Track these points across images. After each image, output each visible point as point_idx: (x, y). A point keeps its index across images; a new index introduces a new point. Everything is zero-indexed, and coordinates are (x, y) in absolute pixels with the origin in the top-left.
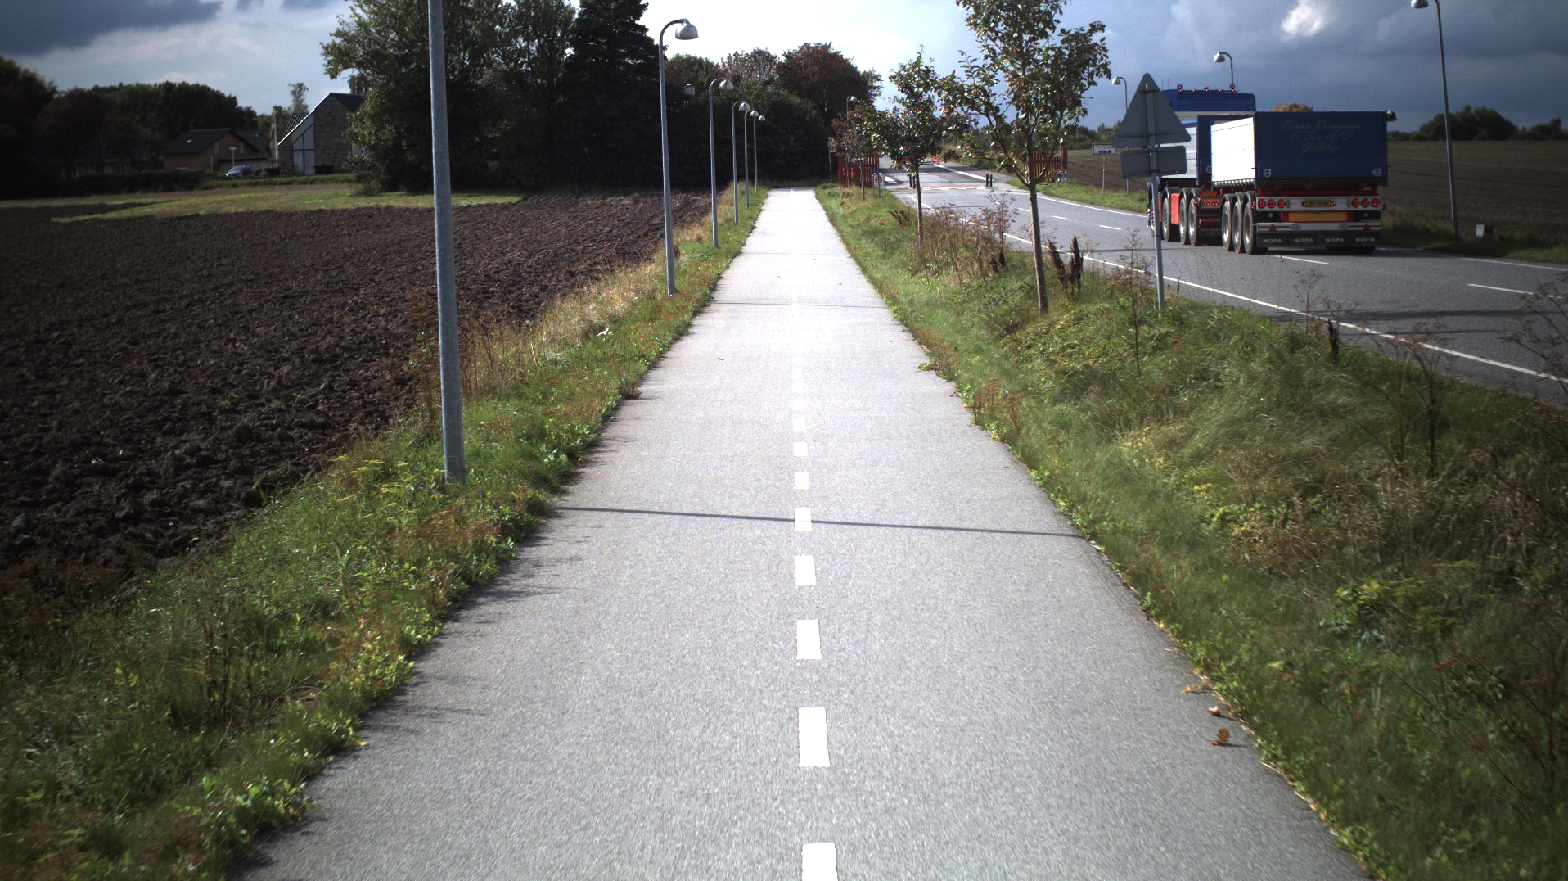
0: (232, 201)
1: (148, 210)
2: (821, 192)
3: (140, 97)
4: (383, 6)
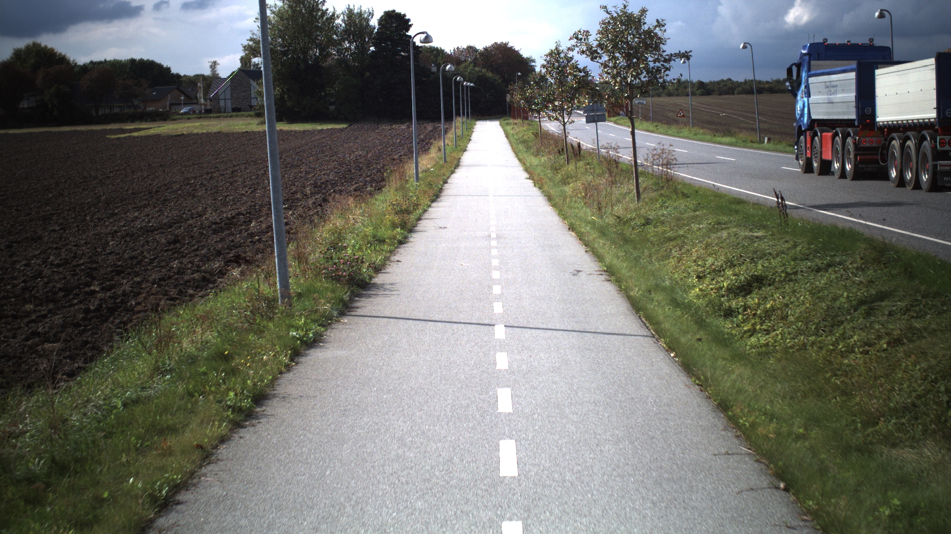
0: (195, 127)
1: (151, 132)
2: (503, 122)
3: (116, 67)
4: (274, 25)
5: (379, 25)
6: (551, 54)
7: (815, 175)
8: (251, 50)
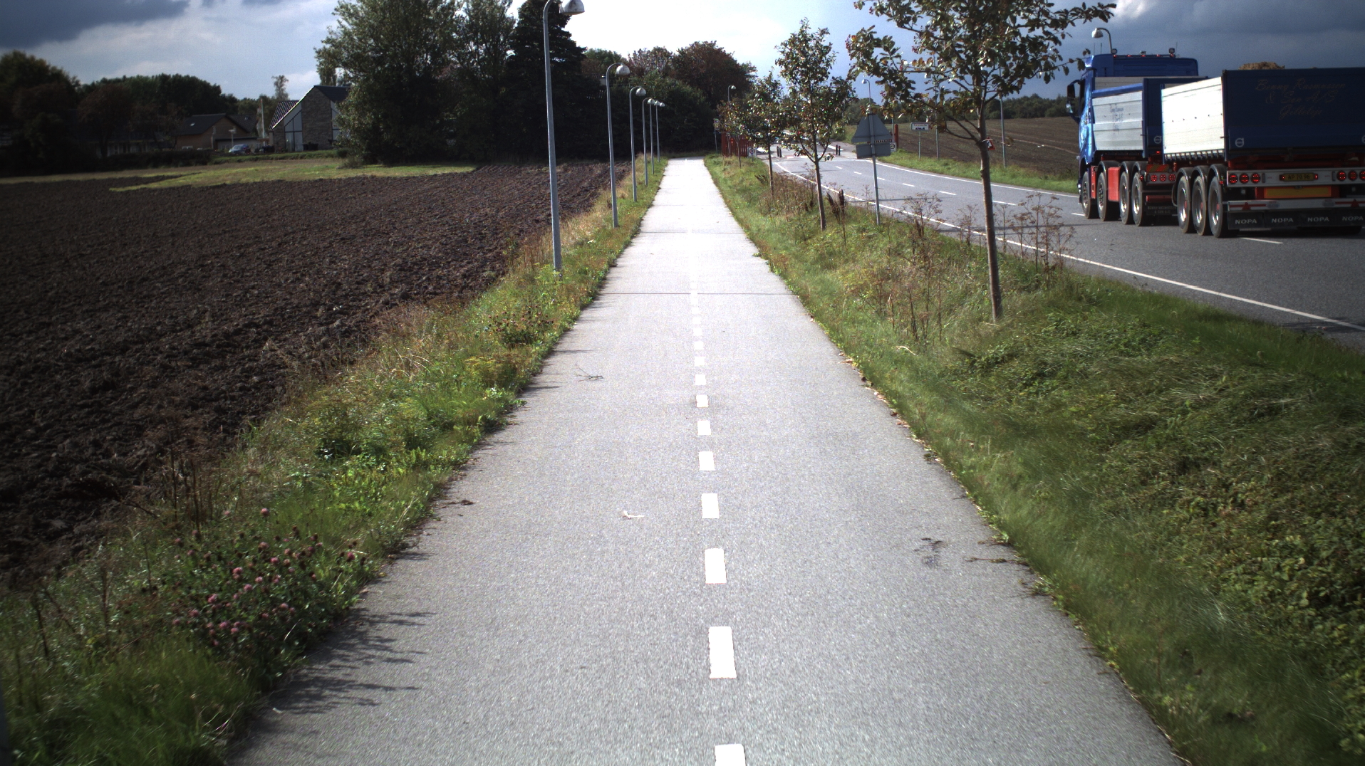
0: (246, 174)
1: (181, 181)
2: (709, 161)
3: (140, 86)
4: (363, 18)
5: (520, 17)
6: (793, 41)
7: (1100, 221)
8: (329, 59)
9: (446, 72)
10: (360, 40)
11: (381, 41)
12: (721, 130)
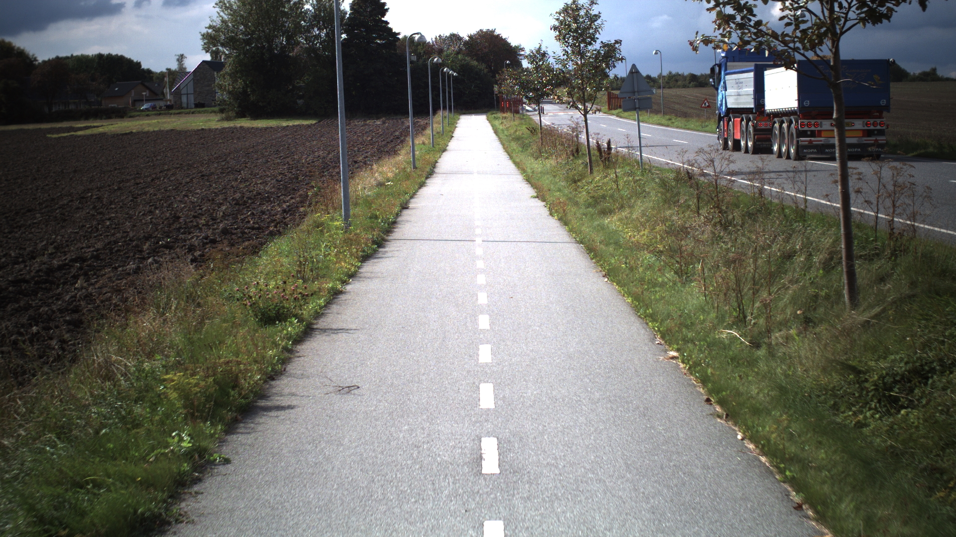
0: (149, 125)
1: (101, 130)
2: (490, 116)
3: (83, 62)
4: (236, 10)
5: (351, 10)
8: (211, 40)
9: (297, 50)
10: (233, 26)
11: (249, 27)
12: (500, 92)
